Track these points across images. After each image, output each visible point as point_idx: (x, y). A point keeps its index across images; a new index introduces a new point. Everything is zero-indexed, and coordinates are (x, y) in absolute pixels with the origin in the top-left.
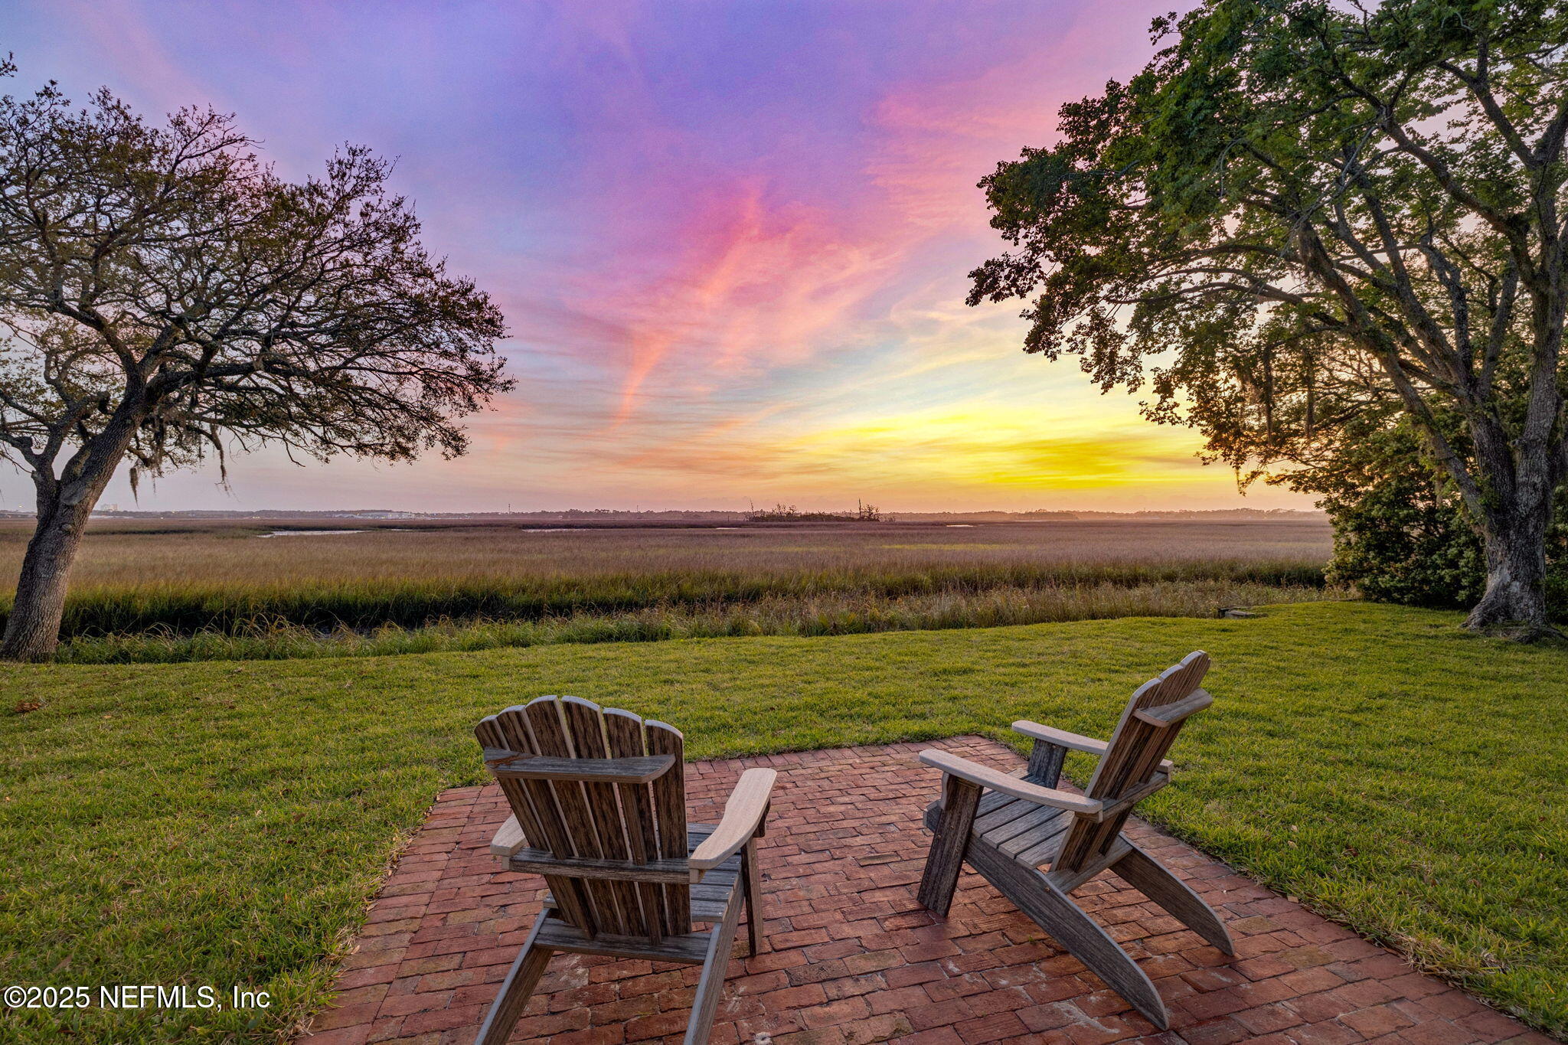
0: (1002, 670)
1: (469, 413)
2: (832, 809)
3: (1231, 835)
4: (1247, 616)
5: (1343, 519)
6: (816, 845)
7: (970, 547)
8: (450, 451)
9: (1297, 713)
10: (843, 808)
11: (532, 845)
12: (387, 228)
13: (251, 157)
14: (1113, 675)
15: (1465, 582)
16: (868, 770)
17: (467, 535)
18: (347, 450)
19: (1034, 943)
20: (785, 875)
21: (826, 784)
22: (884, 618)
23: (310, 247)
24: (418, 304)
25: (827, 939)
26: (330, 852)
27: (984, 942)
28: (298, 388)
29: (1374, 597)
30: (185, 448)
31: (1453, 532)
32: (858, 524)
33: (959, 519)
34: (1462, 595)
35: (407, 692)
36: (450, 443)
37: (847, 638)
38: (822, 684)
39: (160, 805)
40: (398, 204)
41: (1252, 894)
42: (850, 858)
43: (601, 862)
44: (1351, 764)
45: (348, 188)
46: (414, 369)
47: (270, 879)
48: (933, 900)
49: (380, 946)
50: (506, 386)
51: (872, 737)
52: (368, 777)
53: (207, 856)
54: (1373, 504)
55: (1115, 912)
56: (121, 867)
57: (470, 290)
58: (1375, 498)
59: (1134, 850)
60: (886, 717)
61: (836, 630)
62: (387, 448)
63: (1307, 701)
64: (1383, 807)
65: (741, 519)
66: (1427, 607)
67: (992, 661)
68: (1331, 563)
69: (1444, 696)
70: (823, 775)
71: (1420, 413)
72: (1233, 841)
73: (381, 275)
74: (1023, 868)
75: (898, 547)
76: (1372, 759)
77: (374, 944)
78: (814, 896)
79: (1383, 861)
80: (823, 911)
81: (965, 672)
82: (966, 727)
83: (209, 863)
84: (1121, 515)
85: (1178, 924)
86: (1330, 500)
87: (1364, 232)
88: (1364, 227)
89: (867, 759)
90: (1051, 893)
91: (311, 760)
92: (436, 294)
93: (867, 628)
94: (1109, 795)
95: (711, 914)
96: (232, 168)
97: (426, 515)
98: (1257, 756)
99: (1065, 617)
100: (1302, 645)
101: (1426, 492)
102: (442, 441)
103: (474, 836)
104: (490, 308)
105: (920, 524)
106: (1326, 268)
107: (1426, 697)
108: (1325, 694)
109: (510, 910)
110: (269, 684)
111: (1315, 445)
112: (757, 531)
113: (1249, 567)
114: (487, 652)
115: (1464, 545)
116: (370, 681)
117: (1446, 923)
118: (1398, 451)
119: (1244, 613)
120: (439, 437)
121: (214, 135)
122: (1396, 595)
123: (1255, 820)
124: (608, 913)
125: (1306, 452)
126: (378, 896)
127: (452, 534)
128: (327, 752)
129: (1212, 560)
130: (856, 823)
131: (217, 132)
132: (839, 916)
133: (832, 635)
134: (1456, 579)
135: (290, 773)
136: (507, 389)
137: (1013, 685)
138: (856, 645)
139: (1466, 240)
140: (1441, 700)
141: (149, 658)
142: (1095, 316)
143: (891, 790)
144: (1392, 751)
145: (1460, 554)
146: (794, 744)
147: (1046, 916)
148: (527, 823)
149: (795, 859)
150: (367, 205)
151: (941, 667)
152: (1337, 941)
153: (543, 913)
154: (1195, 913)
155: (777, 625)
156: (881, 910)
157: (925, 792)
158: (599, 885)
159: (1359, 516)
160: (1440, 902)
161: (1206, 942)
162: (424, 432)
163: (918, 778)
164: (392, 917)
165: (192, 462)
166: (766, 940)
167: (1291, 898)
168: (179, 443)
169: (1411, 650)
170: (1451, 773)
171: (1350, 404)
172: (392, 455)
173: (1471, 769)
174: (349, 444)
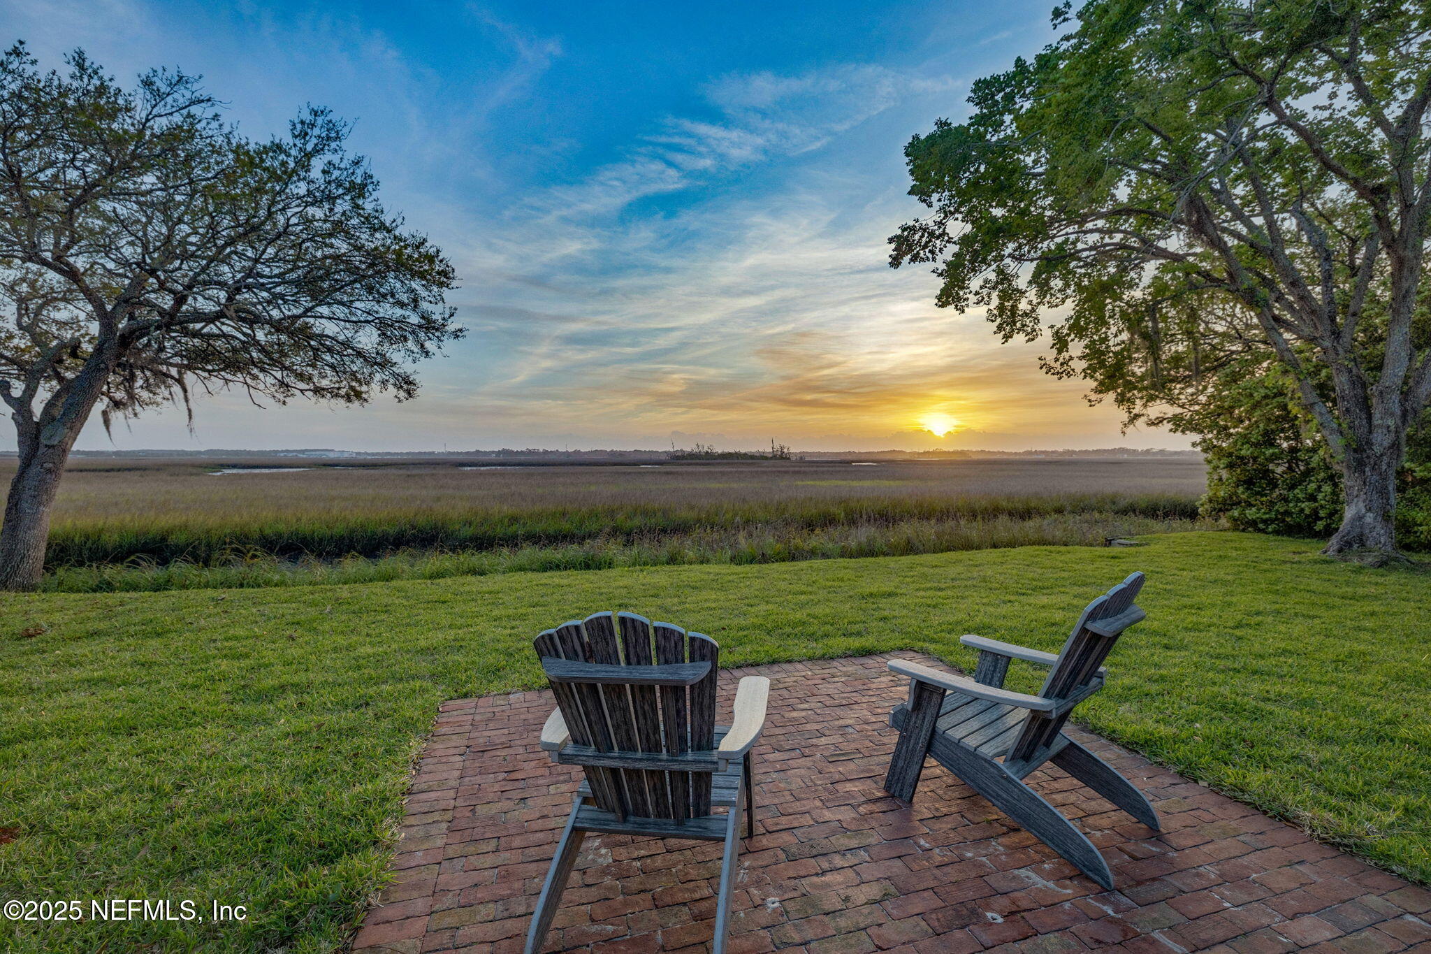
0: (922, 593)
1: (422, 359)
2: (794, 714)
3: (1146, 732)
4: (1131, 545)
5: (1216, 457)
6: (787, 745)
7: (876, 483)
8: (402, 394)
9: (1186, 629)
10: (804, 714)
11: (575, 741)
12: (347, 185)
13: (216, 117)
14: (1021, 598)
15: (1322, 513)
16: (820, 682)
17: (409, 473)
18: (306, 393)
19: (990, 822)
20: (764, 770)
21: (785, 693)
22: (806, 548)
23: (273, 202)
24: (375, 257)
25: (812, 822)
26: (356, 755)
27: (947, 823)
28: (260, 335)
29: (1241, 528)
30: (151, 392)
31: (1313, 469)
32: (772, 462)
33: (863, 457)
34: (1320, 526)
35: (384, 616)
36: (401, 387)
37: (776, 565)
38: (763, 607)
39: (187, 717)
40: (357, 163)
41: (1168, 781)
42: (819, 755)
43: (639, 755)
44: (1239, 672)
45: (309, 147)
46: (370, 318)
47: (308, 778)
48: (898, 789)
49: (422, 833)
50: (457, 334)
51: (819, 653)
52: (372, 691)
53: (245, 760)
54: (1243, 444)
55: (1054, 796)
56: (170, 771)
57: (423, 244)
58: (1245, 439)
59: (1072, 744)
60: (827, 635)
61: (764, 559)
62: (343, 392)
63: (1194, 619)
64: (1270, 707)
65: (663, 458)
66: (1289, 536)
67: (912, 586)
68: (1204, 497)
69: (1311, 613)
70: (781, 686)
71: (1289, 363)
72: (1148, 737)
73: (339, 228)
74: (983, 759)
75: (812, 483)
76: (1256, 667)
77: (416, 832)
78: (793, 787)
79: (1276, 752)
80: (804, 799)
81: (890, 595)
82: (899, 643)
83: (249, 766)
84: (1011, 454)
85: (1108, 805)
86: (1204, 441)
87: (1242, 198)
88: (1242, 193)
89: (817, 672)
90: (1008, 779)
91: (316, 677)
92: (389, 247)
93: (793, 556)
94: (1058, 696)
95: (725, 799)
96: (198, 127)
97: (366, 453)
98: (1157, 666)
99: (968, 546)
100: (1184, 570)
101: (1290, 433)
102: (395, 385)
103: (481, 740)
104: (441, 261)
105: (827, 462)
106: (1210, 230)
107: (1296, 614)
108: (1209, 612)
109: (530, 802)
110: (254, 610)
111: (1190, 390)
112: (679, 469)
113: (1128, 501)
114: (449, 581)
115: (1322, 481)
116: (347, 606)
117: (1333, 801)
118: (1266, 397)
119: (1128, 542)
120: (392, 381)
121: (182, 96)
122: (1261, 526)
123: (1163, 719)
124: (639, 798)
125: (1182, 397)
126: (409, 792)
127: (393, 471)
128: (326, 669)
129: (1095, 495)
130: (818, 726)
131: (185, 92)
132: (818, 803)
133: (760, 563)
134: (1315, 512)
135: (299, 689)
136: (457, 337)
137: (934, 607)
138: (786, 572)
139: (1330, 205)
140: (1309, 617)
141: (134, 587)
142: (1000, 272)
143: (844, 698)
144: (1273, 661)
145: (1319, 489)
146: (752, 658)
147: (1003, 799)
148: (573, 722)
149: (771, 757)
150: (330, 163)
151: (867, 591)
152: (1244, 817)
153: (578, 801)
154: (1125, 796)
155: (709, 554)
156: (853, 797)
157: (873, 699)
158: (634, 774)
159: (1230, 455)
160: (1327, 785)
161: (1135, 820)
162: (378, 377)
163: (865, 687)
164: (426, 810)
165: (158, 404)
166: (759, 824)
167: (1201, 783)
168: (147, 386)
169: (1279, 574)
170: (1325, 679)
171: (1222, 354)
172: (348, 398)
173: (1341, 675)
174: (308, 387)
